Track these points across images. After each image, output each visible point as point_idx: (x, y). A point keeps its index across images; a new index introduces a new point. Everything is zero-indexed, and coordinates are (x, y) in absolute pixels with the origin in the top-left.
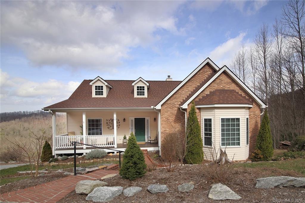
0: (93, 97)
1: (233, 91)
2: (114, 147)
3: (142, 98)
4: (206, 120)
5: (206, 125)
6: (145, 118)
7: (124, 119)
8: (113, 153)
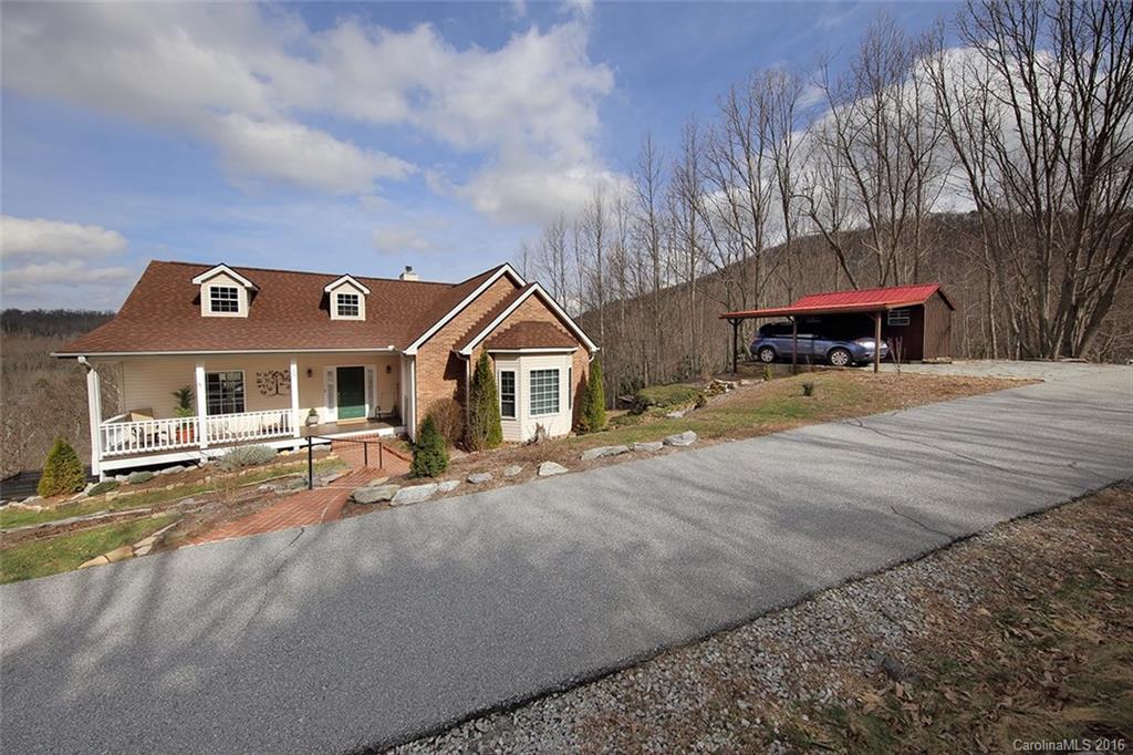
0: (203, 315)
1: (547, 325)
2: (291, 437)
3: (354, 321)
4: (504, 374)
5: (504, 382)
6: (363, 368)
7: (310, 372)
8: (291, 449)
